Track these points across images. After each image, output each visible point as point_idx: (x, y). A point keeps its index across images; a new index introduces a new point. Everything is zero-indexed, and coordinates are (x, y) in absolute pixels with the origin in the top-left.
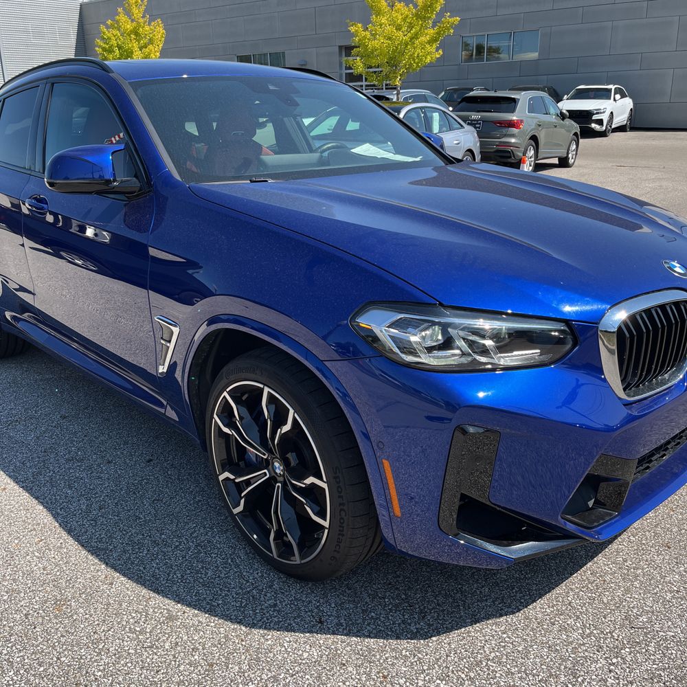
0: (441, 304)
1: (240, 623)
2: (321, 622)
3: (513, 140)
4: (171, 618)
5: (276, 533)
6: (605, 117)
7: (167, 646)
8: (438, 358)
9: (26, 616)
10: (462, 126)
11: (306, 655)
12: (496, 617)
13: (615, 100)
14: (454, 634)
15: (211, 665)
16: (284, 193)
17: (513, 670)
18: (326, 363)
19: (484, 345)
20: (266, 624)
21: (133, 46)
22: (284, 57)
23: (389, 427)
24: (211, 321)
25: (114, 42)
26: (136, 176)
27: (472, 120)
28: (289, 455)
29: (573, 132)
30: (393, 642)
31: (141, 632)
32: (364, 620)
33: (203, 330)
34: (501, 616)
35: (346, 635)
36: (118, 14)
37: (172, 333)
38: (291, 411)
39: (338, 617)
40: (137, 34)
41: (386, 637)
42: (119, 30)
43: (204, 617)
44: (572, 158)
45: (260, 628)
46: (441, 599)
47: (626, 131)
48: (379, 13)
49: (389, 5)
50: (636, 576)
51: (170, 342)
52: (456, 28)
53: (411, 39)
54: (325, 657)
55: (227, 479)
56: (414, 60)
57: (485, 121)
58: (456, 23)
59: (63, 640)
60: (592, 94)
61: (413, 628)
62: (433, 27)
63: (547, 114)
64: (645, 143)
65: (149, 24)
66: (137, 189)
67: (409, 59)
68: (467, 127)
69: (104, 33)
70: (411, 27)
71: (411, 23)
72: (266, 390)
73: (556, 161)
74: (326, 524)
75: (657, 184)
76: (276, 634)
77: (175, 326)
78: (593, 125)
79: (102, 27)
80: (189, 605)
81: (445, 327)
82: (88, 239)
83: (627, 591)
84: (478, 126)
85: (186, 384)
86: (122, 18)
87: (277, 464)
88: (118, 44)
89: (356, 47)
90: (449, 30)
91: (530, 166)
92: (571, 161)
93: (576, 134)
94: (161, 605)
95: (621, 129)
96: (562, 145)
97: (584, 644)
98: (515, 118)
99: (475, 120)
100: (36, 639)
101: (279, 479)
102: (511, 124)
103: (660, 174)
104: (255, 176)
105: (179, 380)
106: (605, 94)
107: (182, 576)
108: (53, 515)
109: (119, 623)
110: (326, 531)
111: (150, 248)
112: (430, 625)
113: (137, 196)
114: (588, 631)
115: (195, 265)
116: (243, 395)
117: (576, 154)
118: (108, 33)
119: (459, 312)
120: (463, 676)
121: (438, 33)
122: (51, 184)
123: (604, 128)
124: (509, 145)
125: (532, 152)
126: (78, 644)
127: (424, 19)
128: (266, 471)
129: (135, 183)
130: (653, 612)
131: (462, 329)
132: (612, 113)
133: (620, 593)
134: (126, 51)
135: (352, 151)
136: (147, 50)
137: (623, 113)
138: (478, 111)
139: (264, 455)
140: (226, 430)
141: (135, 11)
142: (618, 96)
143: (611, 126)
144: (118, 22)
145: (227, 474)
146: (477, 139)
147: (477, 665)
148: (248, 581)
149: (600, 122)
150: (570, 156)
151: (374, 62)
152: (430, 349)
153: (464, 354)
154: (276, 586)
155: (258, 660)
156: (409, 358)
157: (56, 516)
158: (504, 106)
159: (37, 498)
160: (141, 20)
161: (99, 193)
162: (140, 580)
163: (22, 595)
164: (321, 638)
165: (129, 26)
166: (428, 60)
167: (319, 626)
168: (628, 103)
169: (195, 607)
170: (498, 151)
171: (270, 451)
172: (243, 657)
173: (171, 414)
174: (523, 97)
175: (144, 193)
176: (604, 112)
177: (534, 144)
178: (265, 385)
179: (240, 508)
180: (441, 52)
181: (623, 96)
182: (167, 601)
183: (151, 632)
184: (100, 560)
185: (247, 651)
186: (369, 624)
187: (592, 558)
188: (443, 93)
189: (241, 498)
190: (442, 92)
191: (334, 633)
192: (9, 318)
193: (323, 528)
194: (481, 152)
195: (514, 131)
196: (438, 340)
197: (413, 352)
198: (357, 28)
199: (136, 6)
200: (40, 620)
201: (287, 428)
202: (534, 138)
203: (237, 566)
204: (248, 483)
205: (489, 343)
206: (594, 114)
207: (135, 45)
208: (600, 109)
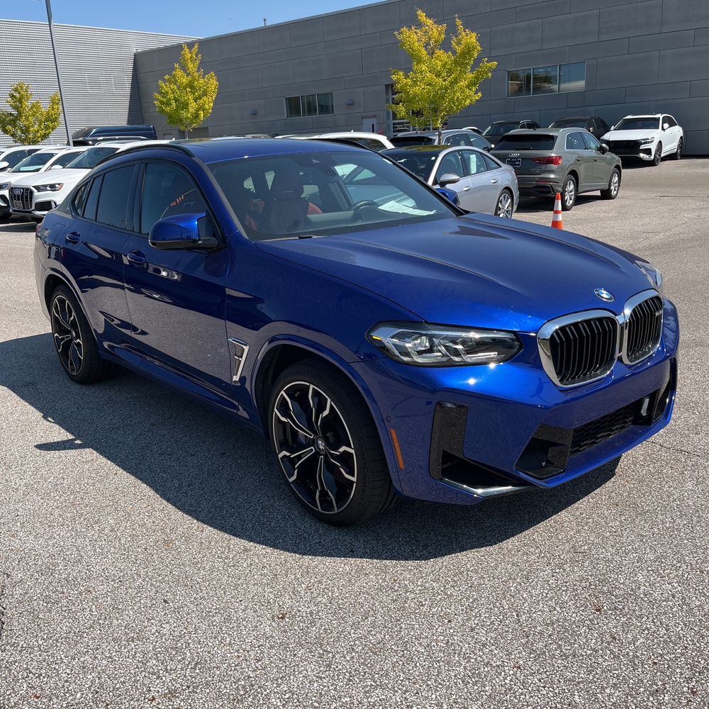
0: (426, 322)
1: (295, 552)
2: (352, 551)
3: (552, 176)
4: (246, 550)
5: (320, 492)
6: (653, 147)
7: (245, 565)
8: (425, 357)
9: (146, 549)
10: (499, 165)
11: (341, 569)
12: (479, 548)
13: (663, 129)
14: (447, 558)
15: (276, 575)
16: (323, 246)
17: (485, 576)
18: (351, 364)
19: (456, 349)
20: (314, 553)
21: (188, 99)
22: (332, 96)
23: (404, 416)
24: (272, 340)
25: (171, 96)
26: (214, 235)
27: (511, 158)
28: (328, 435)
29: (615, 165)
30: (403, 562)
31: (226, 558)
32: (383, 550)
33: (266, 347)
34: (482, 547)
35: (370, 558)
36: (174, 69)
37: (243, 350)
38: (329, 400)
39: (365, 548)
40: (192, 87)
41: (398, 559)
42: (175, 84)
43: (269, 550)
44: (615, 190)
45: (309, 555)
46: (439, 538)
47: (677, 159)
48: (420, 61)
49: (429, 54)
50: (587, 524)
51: (241, 357)
52: (493, 71)
53: (452, 83)
54: (354, 571)
55: (285, 456)
56: (454, 103)
57: (524, 159)
58: (494, 67)
59: (173, 562)
60: (639, 124)
61: (418, 554)
62: (472, 71)
63: (586, 149)
64: (695, 171)
65: (203, 78)
66: (216, 246)
67: (449, 102)
68: (505, 166)
69: (162, 88)
70: (450, 72)
71: (450, 69)
72: (312, 386)
73: (598, 193)
74: (354, 479)
75: (695, 214)
76: (320, 558)
77: (246, 345)
78: (642, 155)
79: (160, 82)
80: (259, 543)
81: (430, 338)
82: (163, 277)
83: (578, 531)
84: (518, 163)
85: (253, 391)
86: (179, 73)
87: (320, 442)
88: (174, 97)
89: (399, 93)
90: (487, 74)
91: (571, 199)
92: (614, 193)
93: (617, 167)
94: (238, 543)
95: (672, 157)
96: (603, 179)
97: (538, 562)
98: (553, 155)
99: (514, 158)
100: (154, 562)
101: (322, 453)
102: (550, 161)
103: (702, 203)
104: (303, 233)
105: (249, 390)
106: (653, 124)
107: (253, 526)
108: (154, 490)
109: (210, 553)
110: (355, 484)
111: (227, 289)
112: (429, 553)
113: (216, 250)
114: (543, 555)
115: (261, 301)
116: (295, 393)
117: (619, 186)
118: (165, 87)
119: (438, 327)
120: (449, 579)
121: (477, 77)
122: (153, 244)
123: (652, 157)
124: (549, 180)
125: (572, 187)
126: (183, 565)
127: (463, 65)
128: (312, 448)
129: (213, 241)
130: (593, 544)
131: (443, 339)
132: (660, 142)
133: (572, 533)
134: (182, 103)
135: (380, 208)
136: (201, 101)
137: (672, 142)
138: (518, 149)
139: (311, 435)
140: (283, 419)
141: (190, 65)
142: (666, 125)
143: (660, 155)
144: (174, 76)
145: (284, 453)
146: (515, 177)
147: (460, 573)
148: (300, 529)
149: (648, 151)
150: (612, 188)
151: (416, 107)
152: (420, 353)
153: (443, 356)
154: (321, 531)
155: (308, 572)
156: (406, 359)
157: (157, 491)
158: (543, 143)
159: (141, 480)
160: (196, 74)
161: (189, 249)
162: (222, 528)
163: (140, 537)
164: (352, 560)
165: (185, 80)
166: (468, 102)
167: (352, 553)
168: (678, 131)
169: (263, 544)
170: (537, 187)
171: (315, 433)
172: (298, 571)
173: (243, 413)
174: (562, 134)
175: (221, 248)
176: (652, 142)
177: (573, 178)
178: (310, 383)
179: (294, 477)
180: (480, 94)
181: (672, 124)
182: (243, 541)
183: (233, 558)
184: (192, 517)
185: (300, 567)
186: (386, 553)
187: (557, 512)
188: (490, 128)
189: (295, 470)
190: (488, 127)
191: (361, 557)
192: (107, 347)
193: (353, 482)
194: (519, 188)
195: (554, 167)
196: (425, 346)
197: (407, 354)
198: (399, 77)
199: (191, 61)
200: (155, 551)
201: (326, 413)
202: (574, 173)
203: (293, 520)
204: (299, 457)
205: (459, 347)
206: (642, 144)
207: (191, 97)
208: (648, 139)
